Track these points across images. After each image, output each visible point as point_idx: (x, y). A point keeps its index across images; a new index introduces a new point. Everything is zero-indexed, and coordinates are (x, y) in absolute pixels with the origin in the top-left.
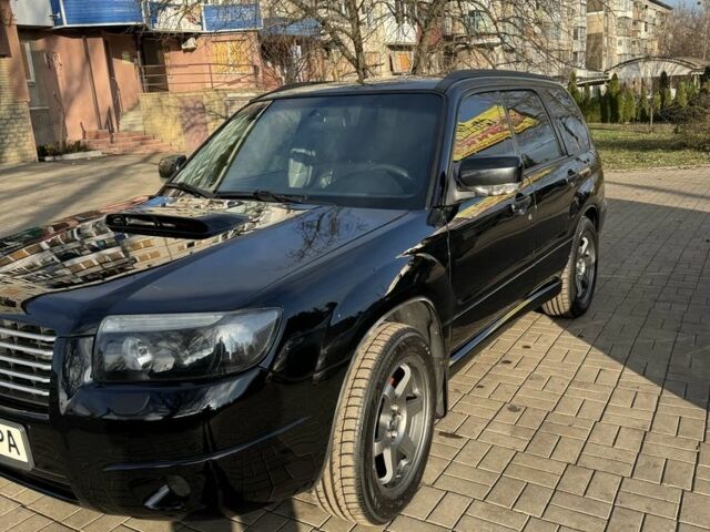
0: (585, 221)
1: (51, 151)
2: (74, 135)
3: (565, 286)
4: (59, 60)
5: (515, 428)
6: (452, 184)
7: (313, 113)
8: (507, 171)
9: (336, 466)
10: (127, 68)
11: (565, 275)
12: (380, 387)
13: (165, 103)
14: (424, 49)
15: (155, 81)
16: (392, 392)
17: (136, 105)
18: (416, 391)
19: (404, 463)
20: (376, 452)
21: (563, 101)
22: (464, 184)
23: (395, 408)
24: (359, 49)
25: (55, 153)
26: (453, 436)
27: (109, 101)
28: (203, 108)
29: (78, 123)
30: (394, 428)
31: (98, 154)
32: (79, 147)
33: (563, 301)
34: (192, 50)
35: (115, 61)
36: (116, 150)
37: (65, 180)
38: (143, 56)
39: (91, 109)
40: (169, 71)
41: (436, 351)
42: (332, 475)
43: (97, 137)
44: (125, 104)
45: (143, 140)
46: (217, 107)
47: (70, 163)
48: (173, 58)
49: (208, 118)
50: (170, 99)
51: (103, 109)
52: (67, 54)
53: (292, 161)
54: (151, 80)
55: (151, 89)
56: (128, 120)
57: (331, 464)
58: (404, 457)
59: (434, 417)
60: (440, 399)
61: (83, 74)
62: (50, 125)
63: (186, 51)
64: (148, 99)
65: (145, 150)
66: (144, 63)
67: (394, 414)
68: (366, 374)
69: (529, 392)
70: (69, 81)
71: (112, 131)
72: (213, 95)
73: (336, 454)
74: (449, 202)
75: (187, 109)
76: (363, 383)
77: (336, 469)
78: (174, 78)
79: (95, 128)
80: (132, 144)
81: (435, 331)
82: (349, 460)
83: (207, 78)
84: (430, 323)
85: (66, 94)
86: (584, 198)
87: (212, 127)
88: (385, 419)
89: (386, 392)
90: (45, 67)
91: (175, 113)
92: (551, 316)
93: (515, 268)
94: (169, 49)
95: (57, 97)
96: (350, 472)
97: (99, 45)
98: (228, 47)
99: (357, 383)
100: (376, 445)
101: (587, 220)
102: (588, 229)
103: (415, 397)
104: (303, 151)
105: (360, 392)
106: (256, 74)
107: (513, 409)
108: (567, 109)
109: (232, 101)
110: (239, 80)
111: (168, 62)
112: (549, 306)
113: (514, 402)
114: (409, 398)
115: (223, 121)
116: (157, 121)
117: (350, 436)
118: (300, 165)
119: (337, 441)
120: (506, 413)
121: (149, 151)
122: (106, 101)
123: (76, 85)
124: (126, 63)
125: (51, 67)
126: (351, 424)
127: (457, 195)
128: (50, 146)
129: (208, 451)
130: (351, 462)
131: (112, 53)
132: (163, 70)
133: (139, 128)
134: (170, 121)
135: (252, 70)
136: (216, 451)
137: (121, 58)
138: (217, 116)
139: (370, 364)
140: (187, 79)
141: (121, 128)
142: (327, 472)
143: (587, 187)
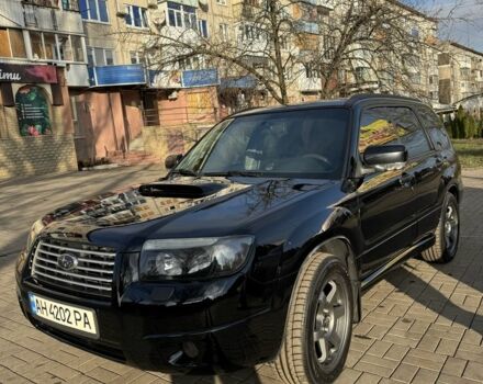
0: (449, 196)
1: (86, 164)
2: (101, 154)
3: (438, 239)
4: (93, 107)
5: (408, 334)
6: (359, 163)
7: (264, 123)
8: (396, 154)
9: (289, 346)
10: (134, 112)
11: (437, 232)
12: (317, 294)
13: (158, 133)
14: (328, 91)
15: (152, 119)
16: (325, 299)
17: (140, 135)
18: (340, 302)
19: (333, 351)
20: (315, 339)
21: (429, 118)
22: (366, 164)
23: (326, 311)
24: (284, 93)
25: (89, 166)
26: (364, 337)
27: (123, 132)
28: (182, 136)
29: (103, 146)
30: (326, 325)
31: (115, 166)
32: (103, 161)
33: (436, 251)
34: (175, 99)
35: (127, 107)
36: (127, 163)
37: (96, 181)
38: (144, 104)
39: (111, 137)
40: (160, 113)
41: (352, 274)
42: (286, 352)
43: (115, 155)
44: (133, 134)
45: (144, 156)
46: (190, 134)
47: (98, 171)
48: (163, 104)
49: (185, 141)
50: (161, 131)
51: (119, 137)
52: (98, 103)
53: (247, 158)
54: (149, 119)
55: (149, 124)
56: (135, 144)
57: (286, 344)
58: (333, 347)
59: (352, 322)
60: (356, 310)
61: (107, 115)
62: (86, 147)
63: (171, 100)
64: (147, 131)
65: (145, 163)
66: (145, 108)
67: (326, 315)
68: (308, 284)
69: (416, 310)
70: (98, 120)
71: (124, 151)
72: (188, 126)
73: (289, 337)
74: (357, 175)
75: (172, 136)
76: (306, 290)
77: (289, 349)
78: (163, 117)
79: (114, 149)
80: (137, 159)
81: (351, 261)
82: (298, 342)
83: (185, 116)
84: (347, 255)
85: (97, 128)
86: (447, 180)
87: (187, 147)
88: (320, 317)
89: (321, 298)
90: (84, 111)
91: (164, 139)
92: (428, 262)
93: (403, 223)
94: (160, 99)
95: (91, 129)
96: (299, 350)
97: (117, 97)
98: (198, 96)
99: (302, 290)
100: (315, 334)
101: (451, 195)
102: (451, 200)
103: (339, 305)
104: (254, 151)
105: (304, 296)
106: (215, 112)
107: (406, 321)
108: (432, 122)
109: (200, 130)
110: (204, 118)
111: (160, 107)
112: (426, 254)
113: (407, 317)
114: (335, 306)
115: (194, 143)
116: (153, 144)
117: (299, 325)
118: (253, 160)
119: (289, 328)
120: (401, 323)
121: (147, 164)
122: (121, 132)
123: (102, 123)
124: (133, 108)
125: (87, 112)
126: (299, 317)
127: (363, 171)
128: (85, 161)
129: (208, 327)
130: (299, 343)
131: (125, 102)
132: (156, 112)
133: (142, 149)
134: (161, 144)
135: (213, 110)
136: (213, 326)
137: (130, 105)
138: (191, 140)
139: (310, 278)
140: (172, 117)
141: (131, 149)
142: (283, 350)
143: (449, 173)
